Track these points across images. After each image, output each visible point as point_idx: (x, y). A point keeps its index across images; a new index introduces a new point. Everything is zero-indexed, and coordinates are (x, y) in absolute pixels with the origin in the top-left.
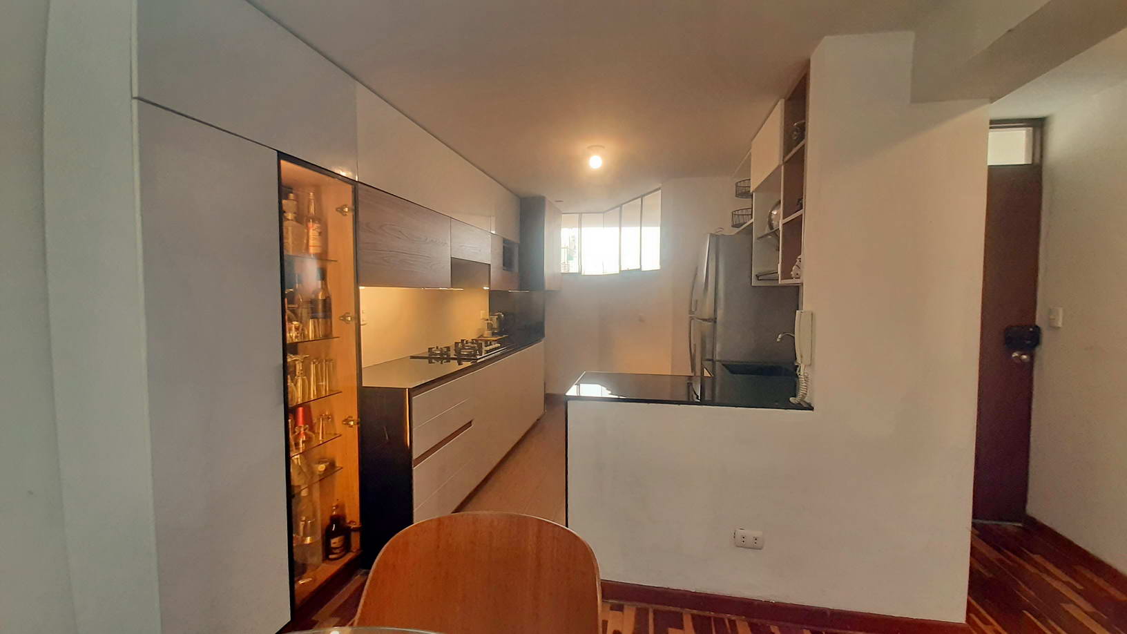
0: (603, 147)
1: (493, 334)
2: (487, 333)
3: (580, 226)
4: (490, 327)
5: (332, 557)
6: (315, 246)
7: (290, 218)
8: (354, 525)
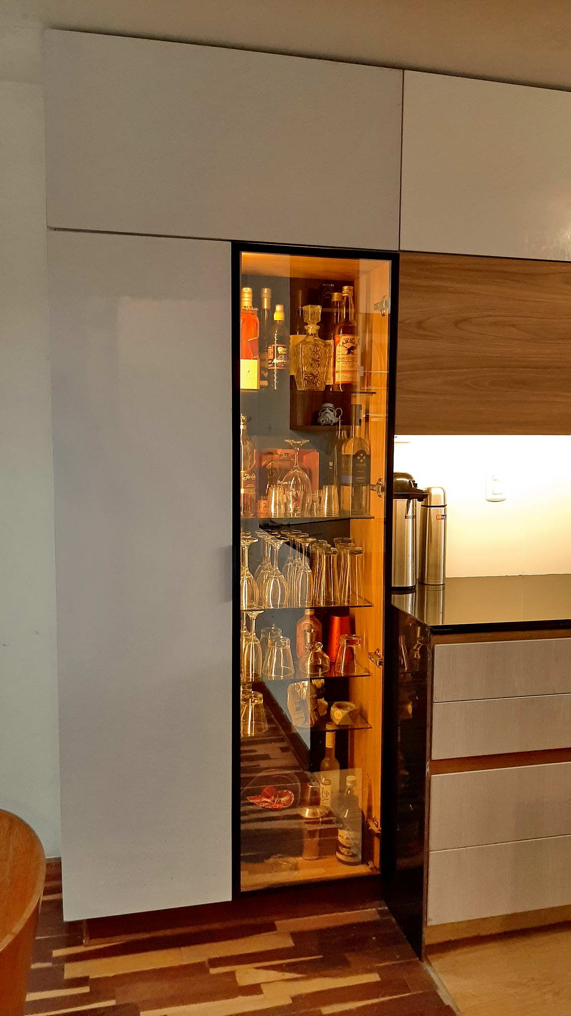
5: (338, 855)
6: (343, 371)
7: (310, 332)
8: (375, 827)
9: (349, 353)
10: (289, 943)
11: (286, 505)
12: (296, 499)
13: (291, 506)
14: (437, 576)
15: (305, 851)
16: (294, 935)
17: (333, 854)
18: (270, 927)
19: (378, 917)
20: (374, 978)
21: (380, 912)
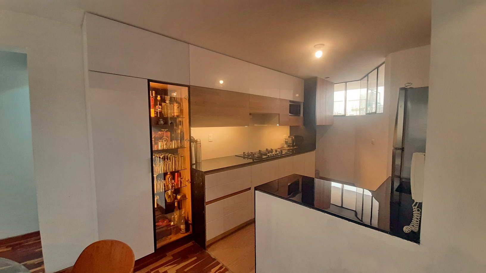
0: (324, 45)
1: (289, 146)
2: (285, 146)
3: (346, 90)
4: (286, 143)
5: (181, 232)
6: (176, 112)
7: (167, 103)
8: (190, 222)
9: (178, 108)
10: (172, 258)
11: (163, 146)
12: (166, 144)
13: (165, 146)
14: (200, 160)
15: (172, 234)
16: (173, 256)
17: (179, 232)
18: (165, 256)
19: (192, 244)
20: (196, 258)
21: (193, 243)
